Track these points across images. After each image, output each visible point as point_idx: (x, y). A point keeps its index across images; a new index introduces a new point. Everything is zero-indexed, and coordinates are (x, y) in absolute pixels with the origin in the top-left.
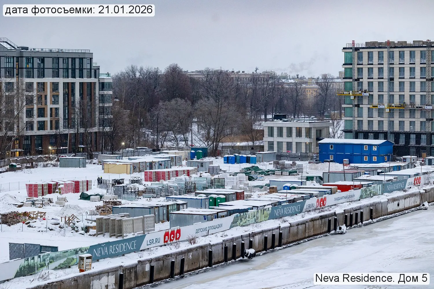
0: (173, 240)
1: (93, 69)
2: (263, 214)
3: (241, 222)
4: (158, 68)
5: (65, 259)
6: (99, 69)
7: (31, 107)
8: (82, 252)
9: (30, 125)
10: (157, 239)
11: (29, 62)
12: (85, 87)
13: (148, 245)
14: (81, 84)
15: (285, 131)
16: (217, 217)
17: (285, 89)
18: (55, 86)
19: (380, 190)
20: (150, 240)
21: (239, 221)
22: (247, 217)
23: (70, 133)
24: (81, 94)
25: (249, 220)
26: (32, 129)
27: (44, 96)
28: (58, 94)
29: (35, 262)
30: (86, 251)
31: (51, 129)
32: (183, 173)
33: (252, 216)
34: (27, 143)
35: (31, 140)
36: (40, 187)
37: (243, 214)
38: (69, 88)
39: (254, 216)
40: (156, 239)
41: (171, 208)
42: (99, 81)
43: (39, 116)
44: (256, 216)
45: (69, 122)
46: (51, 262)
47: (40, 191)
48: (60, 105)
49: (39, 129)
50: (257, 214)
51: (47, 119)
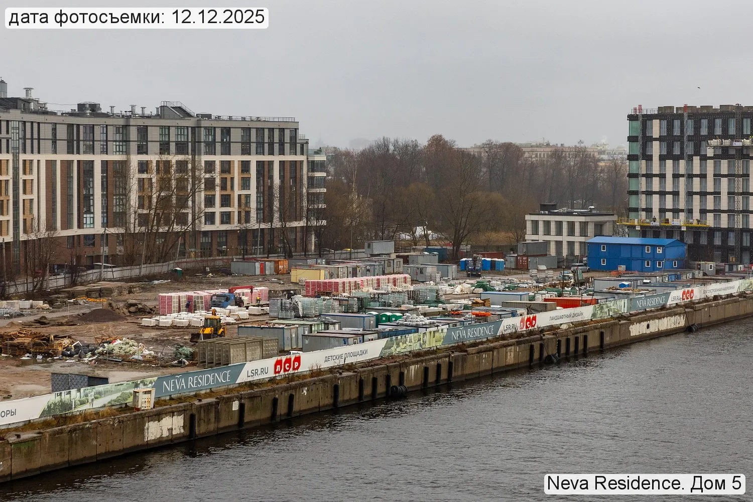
0: (288, 370)
1: (299, 143)
2: (434, 337)
3: (397, 347)
4: (416, 140)
5: (119, 394)
6: (307, 143)
7: (213, 193)
8: (145, 385)
9: (210, 218)
10: (263, 368)
11: (209, 135)
12: (287, 167)
13: (248, 377)
14: (282, 163)
15: (553, 226)
16: (362, 341)
17: (600, 168)
18: (245, 166)
19: (624, 307)
20: (253, 370)
21: (395, 346)
22: (408, 340)
23: (261, 227)
24: (282, 177)
25: (410, 346)
26: (213, 223)
27: (230, 179)
28: (249, 176)
29: (72, 397)
30: (152, 383)
31: (239, 221)
32: (387, 281)
33: (415, 340)
34: (207, 241)
35: (212, 237)
36: (175, 300)
37: (401, 337)
38: (264, 169)
39: (419, 340)
40: (261, 369)
41: (316, 328)
42: (307, 159)
43: (222, 205)
44: (422, 339)
45: (265, 213)
46: (96, 398)
47: (176, 305)
48: (253, 191)
49: (222, 222)
50: (424, 337)
51: (234, 209)
